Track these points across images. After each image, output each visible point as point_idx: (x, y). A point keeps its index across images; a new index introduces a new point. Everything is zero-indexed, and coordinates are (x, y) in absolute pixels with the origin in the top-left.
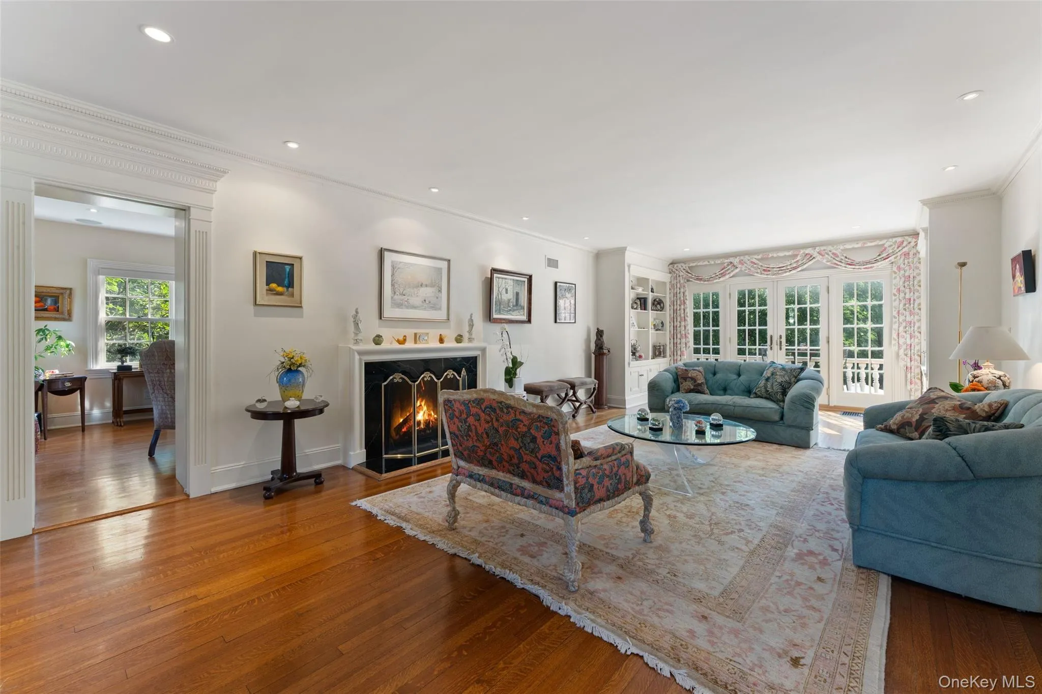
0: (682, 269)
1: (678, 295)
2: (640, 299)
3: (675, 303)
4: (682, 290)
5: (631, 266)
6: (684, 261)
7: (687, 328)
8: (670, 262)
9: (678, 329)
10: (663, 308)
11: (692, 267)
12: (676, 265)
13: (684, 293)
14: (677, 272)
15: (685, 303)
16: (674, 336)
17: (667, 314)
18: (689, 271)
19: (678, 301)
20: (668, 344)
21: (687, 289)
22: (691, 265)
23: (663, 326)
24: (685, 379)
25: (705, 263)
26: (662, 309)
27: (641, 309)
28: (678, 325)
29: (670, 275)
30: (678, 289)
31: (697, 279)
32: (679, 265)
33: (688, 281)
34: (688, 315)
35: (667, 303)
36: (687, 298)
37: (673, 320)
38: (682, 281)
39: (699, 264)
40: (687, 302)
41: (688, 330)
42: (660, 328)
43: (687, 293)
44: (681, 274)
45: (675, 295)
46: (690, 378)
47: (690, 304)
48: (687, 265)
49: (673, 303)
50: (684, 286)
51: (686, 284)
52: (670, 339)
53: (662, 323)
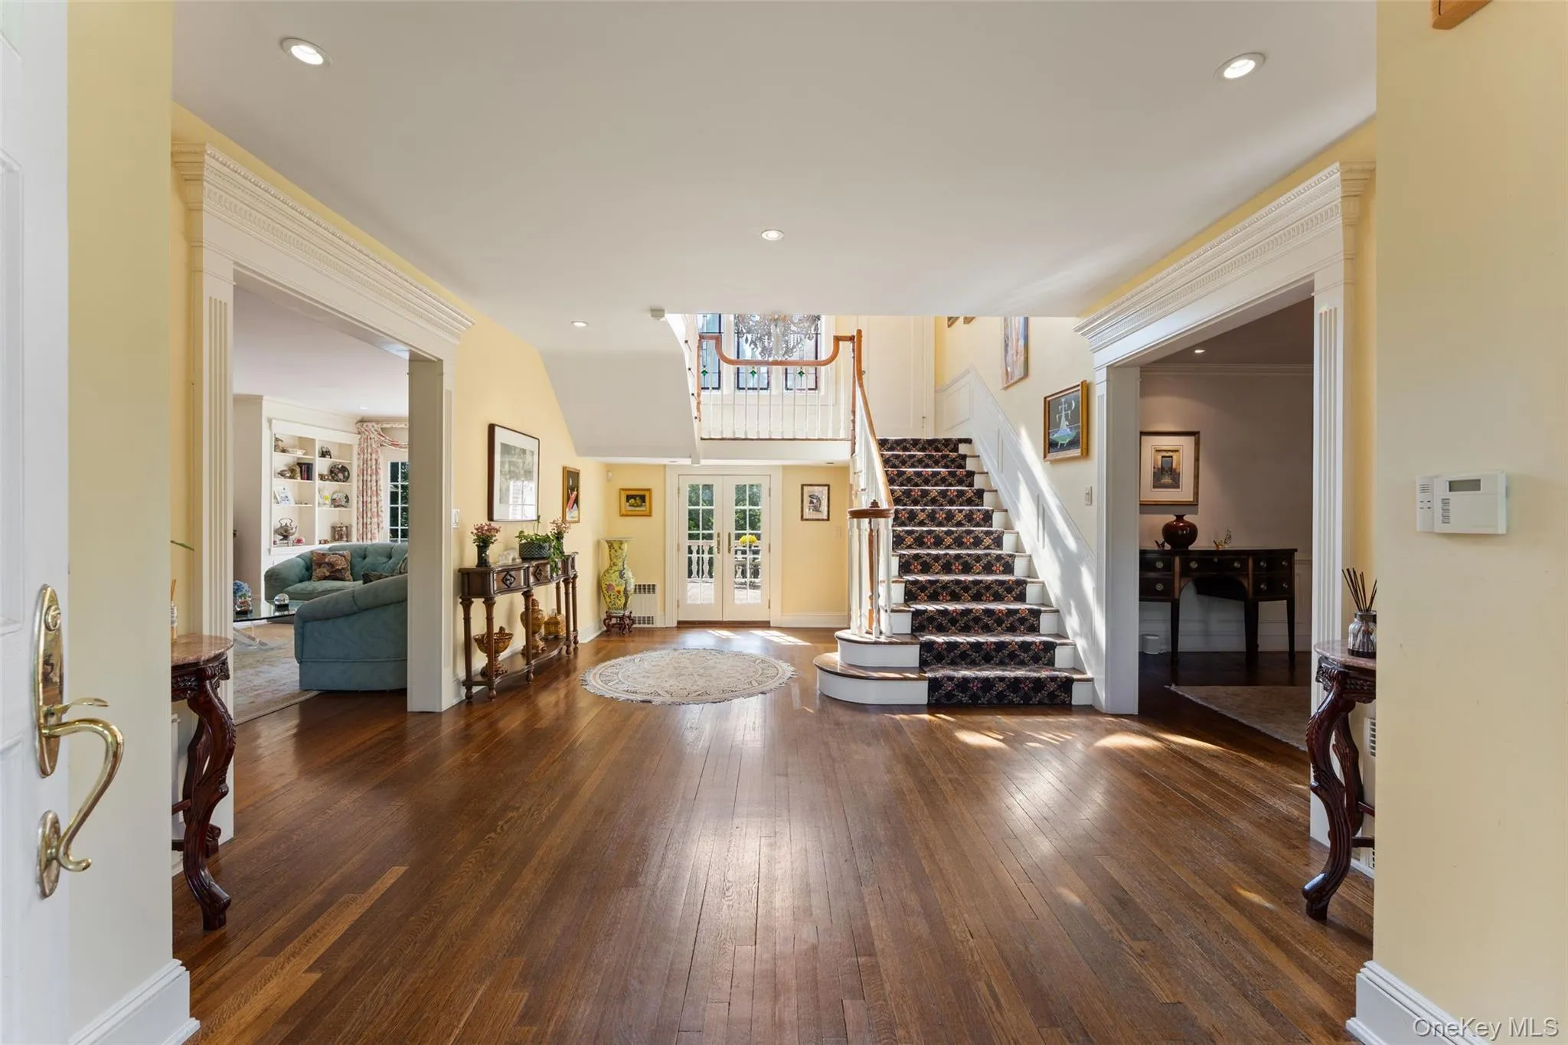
0: (373, 430)
1: (369, 462)
2: (300, 465)
3: (365, 472)
4: (374, 456)
5: (274, 421)
6: (377, 420)
7: (380, 505)
8: (359, 419)
9: (369, 505)
10: (348, 478)
11: (386, 428)
12: (365, 424)
13: (376, 460)
14: (367, 433)
15: (377, 473)
16: (363, 514)
17: (353, 487)
18: (382, 433)
19: (368, 470)
20: (354, 524)
21: (380, 455)
22: (385, 426)
23: (347, 501)
24: (320, 565)
25: (401, 426)
26: (346, 479)
27: (302, 479)
28: (369, 501)
29: (359, 436)
30: (369, 455)
31: (393, 445)
32: (370, 425)
33: (381, 445)
34: (382, 488)
35: (354, 472)
36: (381, 467)
37: (363, 493)
38: (374, 446)
39: (394, 426)
40: (381, 472)
41: (381, 507)
42: (343, 503)
43: (380, 461)
44: (372, 436)
45: (365, 462)
46: (326, 563)
47: (385, 474)
48: (379, 426)
49: (363, 472)
50: (377, 451)
51: (379, 450)
52: (358, 518)
53: (347, 497)
